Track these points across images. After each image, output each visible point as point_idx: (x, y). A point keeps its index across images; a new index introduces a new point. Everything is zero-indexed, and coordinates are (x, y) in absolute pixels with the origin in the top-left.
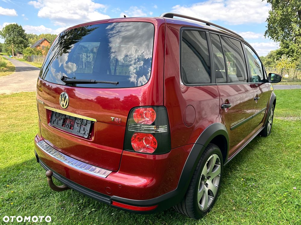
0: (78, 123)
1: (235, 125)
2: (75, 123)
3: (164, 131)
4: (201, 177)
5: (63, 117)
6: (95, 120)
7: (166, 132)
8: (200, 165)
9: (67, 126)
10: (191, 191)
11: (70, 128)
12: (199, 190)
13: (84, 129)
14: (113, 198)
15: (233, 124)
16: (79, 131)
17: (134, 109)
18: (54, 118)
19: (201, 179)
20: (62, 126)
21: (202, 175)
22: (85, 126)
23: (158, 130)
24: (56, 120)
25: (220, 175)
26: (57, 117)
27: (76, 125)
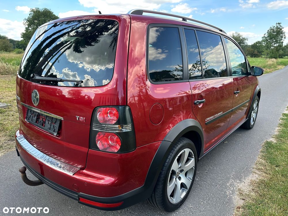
0: (49, 121)
1: (211, 119)
2: (47, 120)
3: (129, 130)
4: (171, 172)
5: (37, 114)
6: (62, 118)
7: (131, 131)
8: (169, 160)
9: (40, 123)
10: (161, 186)
11: (43, 125)
12: (168, 185)
13: (54, 127)
14: (80, 195)
15: (208, 119)
16: (49, 128)
17: (97, 108)
18: (29, 114)
19: (170, 174)
20: (36, 122)
21: (171, 170)
22: (55, 123)
23: (123, 130)
24: (31, 116)
25: (194, 168)
26: (32, 114)
27: (47, 122)
